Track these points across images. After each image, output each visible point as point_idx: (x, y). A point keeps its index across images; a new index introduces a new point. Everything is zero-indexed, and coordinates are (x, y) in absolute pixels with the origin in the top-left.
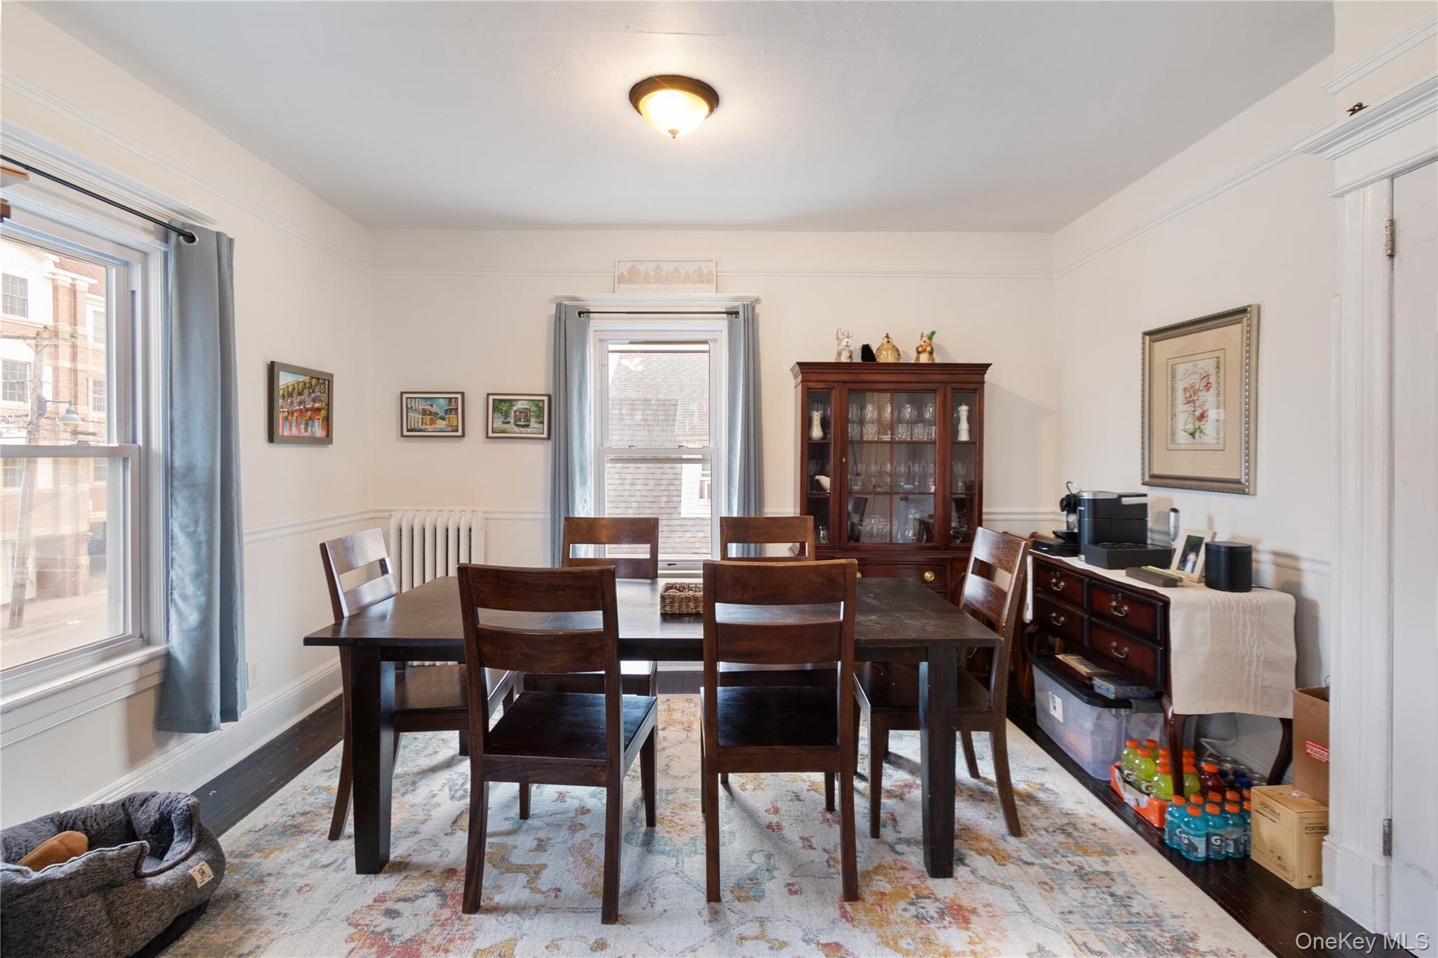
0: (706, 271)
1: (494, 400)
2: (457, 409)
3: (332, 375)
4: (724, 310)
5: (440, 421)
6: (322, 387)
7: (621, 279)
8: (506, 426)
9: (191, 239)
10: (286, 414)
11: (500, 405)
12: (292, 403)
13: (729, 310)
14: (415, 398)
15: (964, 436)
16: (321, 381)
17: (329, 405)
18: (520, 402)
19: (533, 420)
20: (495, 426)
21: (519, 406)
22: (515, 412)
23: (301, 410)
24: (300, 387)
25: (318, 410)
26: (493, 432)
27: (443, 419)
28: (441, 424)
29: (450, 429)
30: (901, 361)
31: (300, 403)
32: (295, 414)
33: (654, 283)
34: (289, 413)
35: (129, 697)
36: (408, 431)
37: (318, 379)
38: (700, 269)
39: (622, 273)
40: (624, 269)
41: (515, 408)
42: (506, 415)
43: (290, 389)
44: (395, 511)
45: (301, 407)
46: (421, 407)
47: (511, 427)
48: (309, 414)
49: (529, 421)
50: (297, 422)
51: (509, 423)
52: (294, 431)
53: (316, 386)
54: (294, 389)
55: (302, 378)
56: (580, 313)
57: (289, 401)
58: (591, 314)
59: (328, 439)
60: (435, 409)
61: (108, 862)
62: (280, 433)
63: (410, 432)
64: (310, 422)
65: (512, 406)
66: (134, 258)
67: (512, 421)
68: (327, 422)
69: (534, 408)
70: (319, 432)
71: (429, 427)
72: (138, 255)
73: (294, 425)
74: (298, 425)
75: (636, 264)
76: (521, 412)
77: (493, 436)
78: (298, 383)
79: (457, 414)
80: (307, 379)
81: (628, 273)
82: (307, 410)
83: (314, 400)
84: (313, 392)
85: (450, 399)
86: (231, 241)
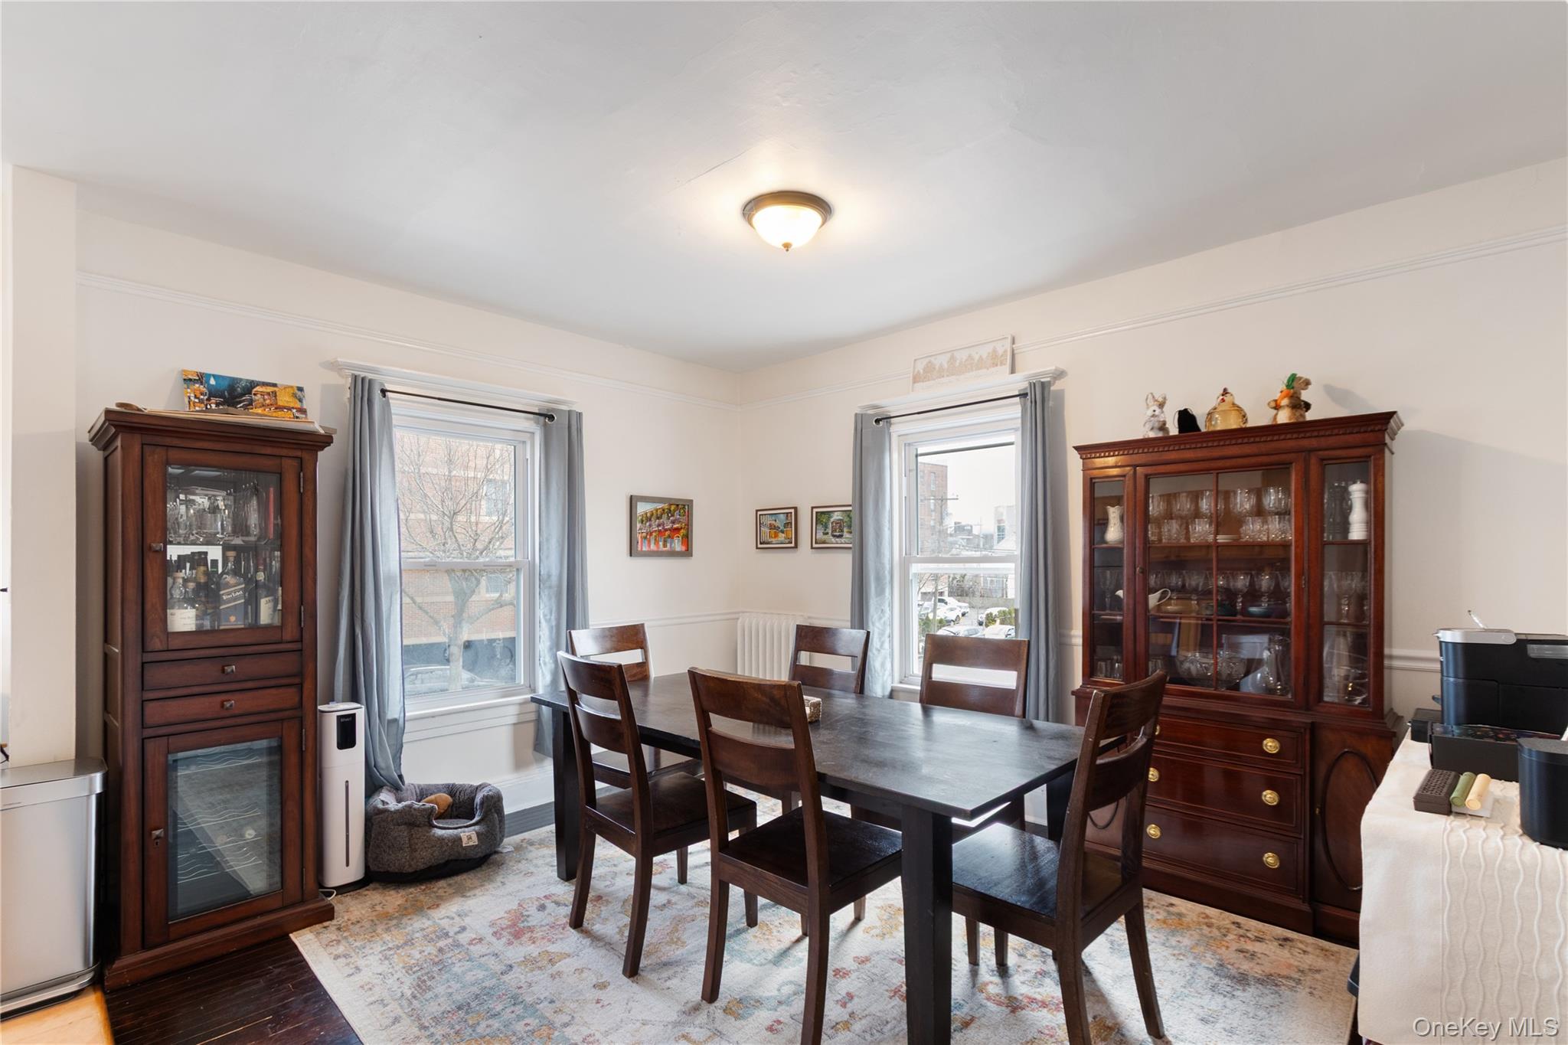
0: (1000, 351)
1: (817, 513)
2: (791, 523)
3: (692, 501)
4: (1017, 393)
5: (781, 535)
6: (682, 511)
7: (916, 379)
8: (826, 537)
9: (551, 418)
10: (644, 534)
11: (821, 517)
12: (650, 526)
13: (1022, 392)
14: (765, 515)
15: (1357, 531)
16: (680, 506)
17: (689, 526)
18: (836, 513)
19: (845, 530)
20: (818, 537)
21: (836, 517)
22: (832, 523)
23: (660, 531)
24: (659, 513)
25: (678, 530)
26: (816, 543)
27: (783, 532)
28: (782, 537)
29: (787, 541)
30: (1249, 424)
31: (659, 525)
32: (654, 534)
33: (948, 376)
34: (647, 534)
35: (514, 724)
36: (761, 543)
37: (678, 505)
38: (995, 351)
39: (918, 372)
40: (920, 367)
41: (832, 520)
42: (826, 527)
43: (648, 515)
44: (743, 612)
45: (660, 528)
46: (769, 522)
47: (829, 537)
48: (667, 533)
49: (842, 531)
50: (655, 540)
51: (827, 533)
52: (653, 547)
53: (675, 511)
54: (652, 515)
55: (660, 506)
56: (877, 421)
57: (648, 524)
58: (892, 420)
59: (688, 552)
60: (778, 524)
61: (412, 810)
62: (639, 549)
63: (762, 544)
64: (669, 540)
65: (830, 517)
66: (526, 437)
67: (830, 532)
68: (687, 540)
69: (846, 519)
70: (678, 545)
71: (774, 540)
72: (529, 435)
73: (653, 542)
74: (657, 543)
75: (932, 359)
76: (836, 523)
77: (818, 546)
78: (657, 510)
79: (791, 527)
80: (666, 506)
81: (924, 370)
82: (666, 530)
83: (673, 522)
84: (672, 516)
85: (787, 513)
86: (580, 415)
